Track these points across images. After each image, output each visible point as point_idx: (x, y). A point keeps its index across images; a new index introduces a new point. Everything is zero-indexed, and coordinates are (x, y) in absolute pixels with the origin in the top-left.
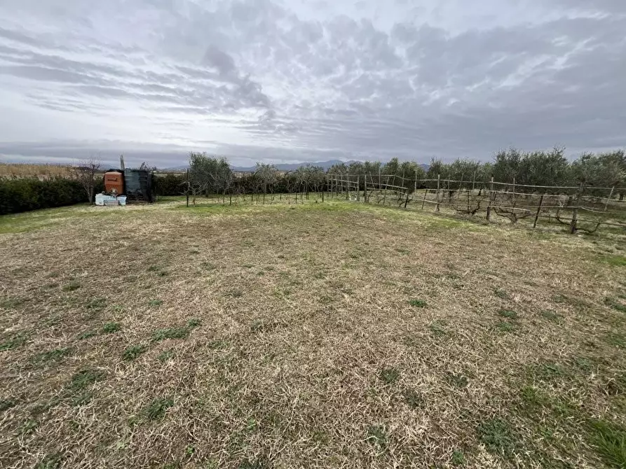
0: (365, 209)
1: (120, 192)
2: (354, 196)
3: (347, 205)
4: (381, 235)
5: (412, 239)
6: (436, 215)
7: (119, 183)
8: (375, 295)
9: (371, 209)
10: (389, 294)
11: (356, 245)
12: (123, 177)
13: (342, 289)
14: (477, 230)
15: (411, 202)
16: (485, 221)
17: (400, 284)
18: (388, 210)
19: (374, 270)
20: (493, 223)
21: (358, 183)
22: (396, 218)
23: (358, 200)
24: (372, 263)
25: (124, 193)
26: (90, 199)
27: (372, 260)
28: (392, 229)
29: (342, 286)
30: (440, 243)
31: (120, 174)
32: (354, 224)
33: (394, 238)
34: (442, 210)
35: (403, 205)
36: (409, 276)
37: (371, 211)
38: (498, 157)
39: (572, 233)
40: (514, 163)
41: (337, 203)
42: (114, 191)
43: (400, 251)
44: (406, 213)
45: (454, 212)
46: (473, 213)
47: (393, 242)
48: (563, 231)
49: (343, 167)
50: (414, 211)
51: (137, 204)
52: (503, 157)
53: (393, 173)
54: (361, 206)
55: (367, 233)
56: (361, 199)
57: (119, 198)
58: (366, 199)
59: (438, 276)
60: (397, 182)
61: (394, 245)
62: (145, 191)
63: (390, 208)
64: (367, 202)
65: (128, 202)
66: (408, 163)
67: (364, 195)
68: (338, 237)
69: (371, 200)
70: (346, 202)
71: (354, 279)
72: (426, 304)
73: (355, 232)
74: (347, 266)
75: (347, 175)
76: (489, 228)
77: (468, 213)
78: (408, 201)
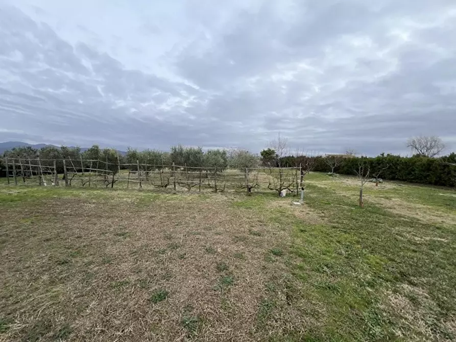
0: (68, 195)
2: (49, 181)
3: (43, 192)
4: (94, 220)
5: (128, 218)
6: (140, 191)
8: (107, 313)
9: (75, 192)
10: (125, 300)
11: (63, 242)
13: (51, 334)
14: (172, 199)
15: (116, 182)
16: (174, 191)
17: (133, 278)
18: (95, 192)
19: (96, 272)
20: (178, 192)
21: (55, 167)
22: (106, 198)
23: (57, 184)
24: (91, 263)
27: (90, 258)
28: (105, 211)
29: (48, 328)
30: (152, 217)
32: (55, 215)
33: (109, 222)
34: (144, 186)
35: (110, 186)
36: (139, 263)
37: (75, 196)
38: (173, 149)
39: (216, 192)
40: (181, 154)
41: (26, 190)
43: (120, 235)
44: (115, 193)
45: (152, 187)
46: (166, 186)
47: (110, 226)
48: (212, 192)
49: (30, 150)
50: (120, 190)
52: (175, 149)
53: (96, 159)
54: (62, 191)
55: (75, 222)
56: (60, 182)
58: (67, 182)
59: (164, 252)
60: (101, 166)
61: (112, 229)
63: (98, 190)
64: (68, 186)
66: (108, 150)
67: (64, 178)
68: (32, 239)
69: (74, 183)
70: (41, 188)
71: (70, 300)
72: (167, 293)
73: (58, 225)
74: (52, 282)
75: (38, 159)
76: (179, 196)
77: (162, 187)
78: (113, 182)
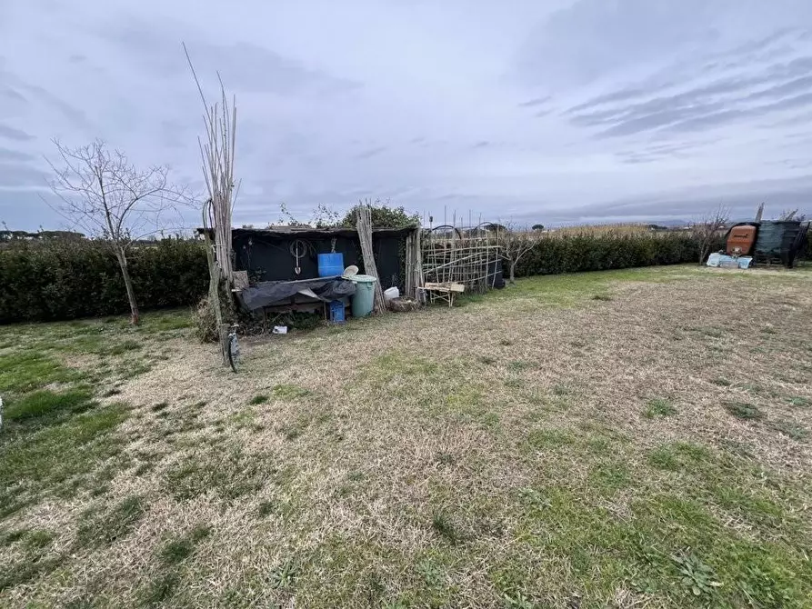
1: (747, 251)
7: (750, 239)
12: (757, 232)
25: (750, 253)
26: (701, 259)
31: (753, 228)
42: (737, 250)
51: (766, 268)
57: (741, 260)
62: (787, 250)
65: (752, 265)
